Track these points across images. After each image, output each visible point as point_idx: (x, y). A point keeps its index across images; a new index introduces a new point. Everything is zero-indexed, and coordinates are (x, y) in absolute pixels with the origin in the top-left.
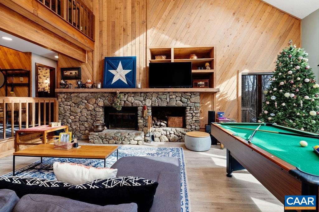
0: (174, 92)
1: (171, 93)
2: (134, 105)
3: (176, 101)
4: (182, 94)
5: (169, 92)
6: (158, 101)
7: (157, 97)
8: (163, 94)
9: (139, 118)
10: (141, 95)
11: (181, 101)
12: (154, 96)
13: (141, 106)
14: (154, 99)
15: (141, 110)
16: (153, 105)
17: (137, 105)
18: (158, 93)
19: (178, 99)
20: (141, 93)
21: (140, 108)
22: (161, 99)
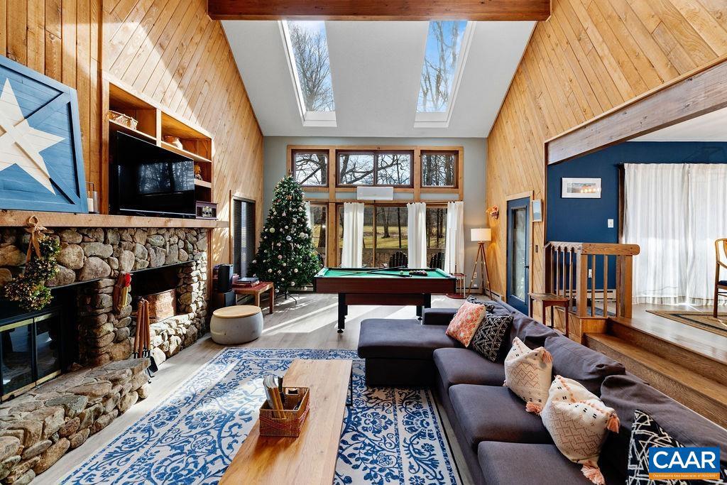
0: (175, 228)
1: (172, 231)
2: (88, 277)
3: (179, 249)
4: (186, 233)
5: (168, 229)
6: (149, 255)
7: (147, 242)
8: (158, 234)
9: (103, 318)
10: (106, 238)
11: (185, 249)
12: (138, 240)
13: (110, 277)
14: (140, 248)
15: (110, 290)
16: (138, 267)
17: (96, 274)
18: (146, 230)
19: (181, 244)
20: (105, 230)
21: (106, 283)
22: (155, 249)
